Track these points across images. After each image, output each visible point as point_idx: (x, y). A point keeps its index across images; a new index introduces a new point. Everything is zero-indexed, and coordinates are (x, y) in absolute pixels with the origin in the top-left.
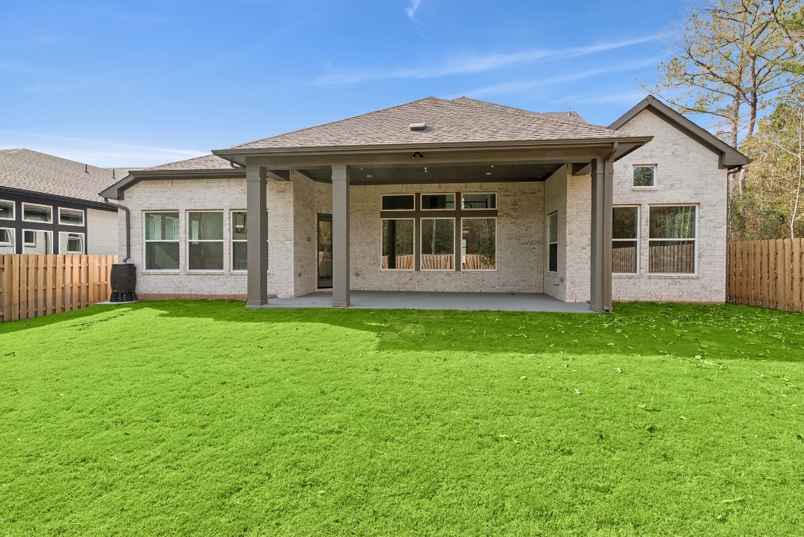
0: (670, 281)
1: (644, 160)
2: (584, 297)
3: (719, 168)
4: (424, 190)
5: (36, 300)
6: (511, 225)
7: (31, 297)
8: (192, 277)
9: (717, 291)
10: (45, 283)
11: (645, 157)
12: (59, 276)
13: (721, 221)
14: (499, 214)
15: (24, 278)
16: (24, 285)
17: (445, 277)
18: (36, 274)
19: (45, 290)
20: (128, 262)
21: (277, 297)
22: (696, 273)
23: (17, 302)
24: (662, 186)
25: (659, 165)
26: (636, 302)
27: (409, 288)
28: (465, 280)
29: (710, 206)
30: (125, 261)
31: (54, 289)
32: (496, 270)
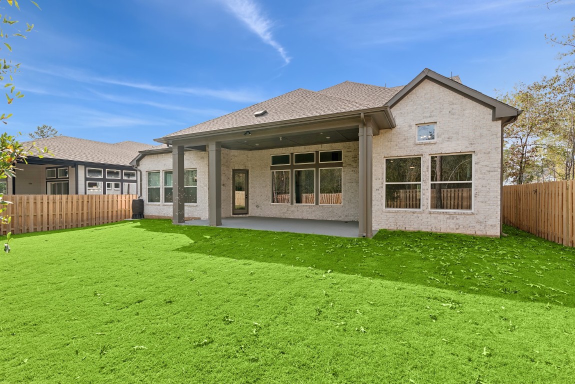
0: (448, 216)
1: (425, 119)
2: (378, 226)
3: (493, 120)
4: (296, 151)
5: (103, 217)
6: (352, 173)
7: (101, 215)
8: (165, 206)
9: (492, 226)
10: (108, 209)
11: (426, 117)
12: (115, 205)
13: (496, 166)
14: (344, 165)
15: (98, 206)
16: (98, 210)
17: (308, 209)
18: (104, 204)
19: (108, 212)
20: (141, 198)
21: (200, 219)
22: (473, 211)
23: (95, 217)
24: (440, 139)
25: (437, 123)
26: (419, 232)
27: (287, 216)
28: (321, 211)
29: (485, 153)
30: (139, 198)
31: (112, 212)
32: (342, 205)
